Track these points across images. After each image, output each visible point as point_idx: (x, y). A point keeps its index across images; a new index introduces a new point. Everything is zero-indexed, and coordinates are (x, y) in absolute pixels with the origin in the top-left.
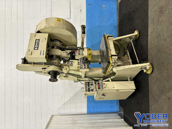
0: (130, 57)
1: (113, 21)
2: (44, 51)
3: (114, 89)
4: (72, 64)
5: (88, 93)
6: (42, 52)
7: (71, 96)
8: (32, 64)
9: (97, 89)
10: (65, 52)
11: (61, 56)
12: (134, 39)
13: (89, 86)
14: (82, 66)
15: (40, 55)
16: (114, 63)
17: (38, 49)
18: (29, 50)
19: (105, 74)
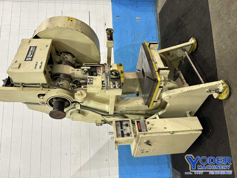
0: (185, 81)
1: (153, 38)
2: (42, 63)
3: (166, 130)
4: (91, 82)
5: (120, 139)
6: (39, 64)
7: (91, 156)
8: (20, 87)
9: (136, 133)
10: (79, 69)
11: (72, 76)
12: (189, 52)
13: (122, 128)
14: (110, 85)
15: (35, 68)
16: (164, 81)
17: (31, 60)
18: (16, 61)
19: (149, 106)
